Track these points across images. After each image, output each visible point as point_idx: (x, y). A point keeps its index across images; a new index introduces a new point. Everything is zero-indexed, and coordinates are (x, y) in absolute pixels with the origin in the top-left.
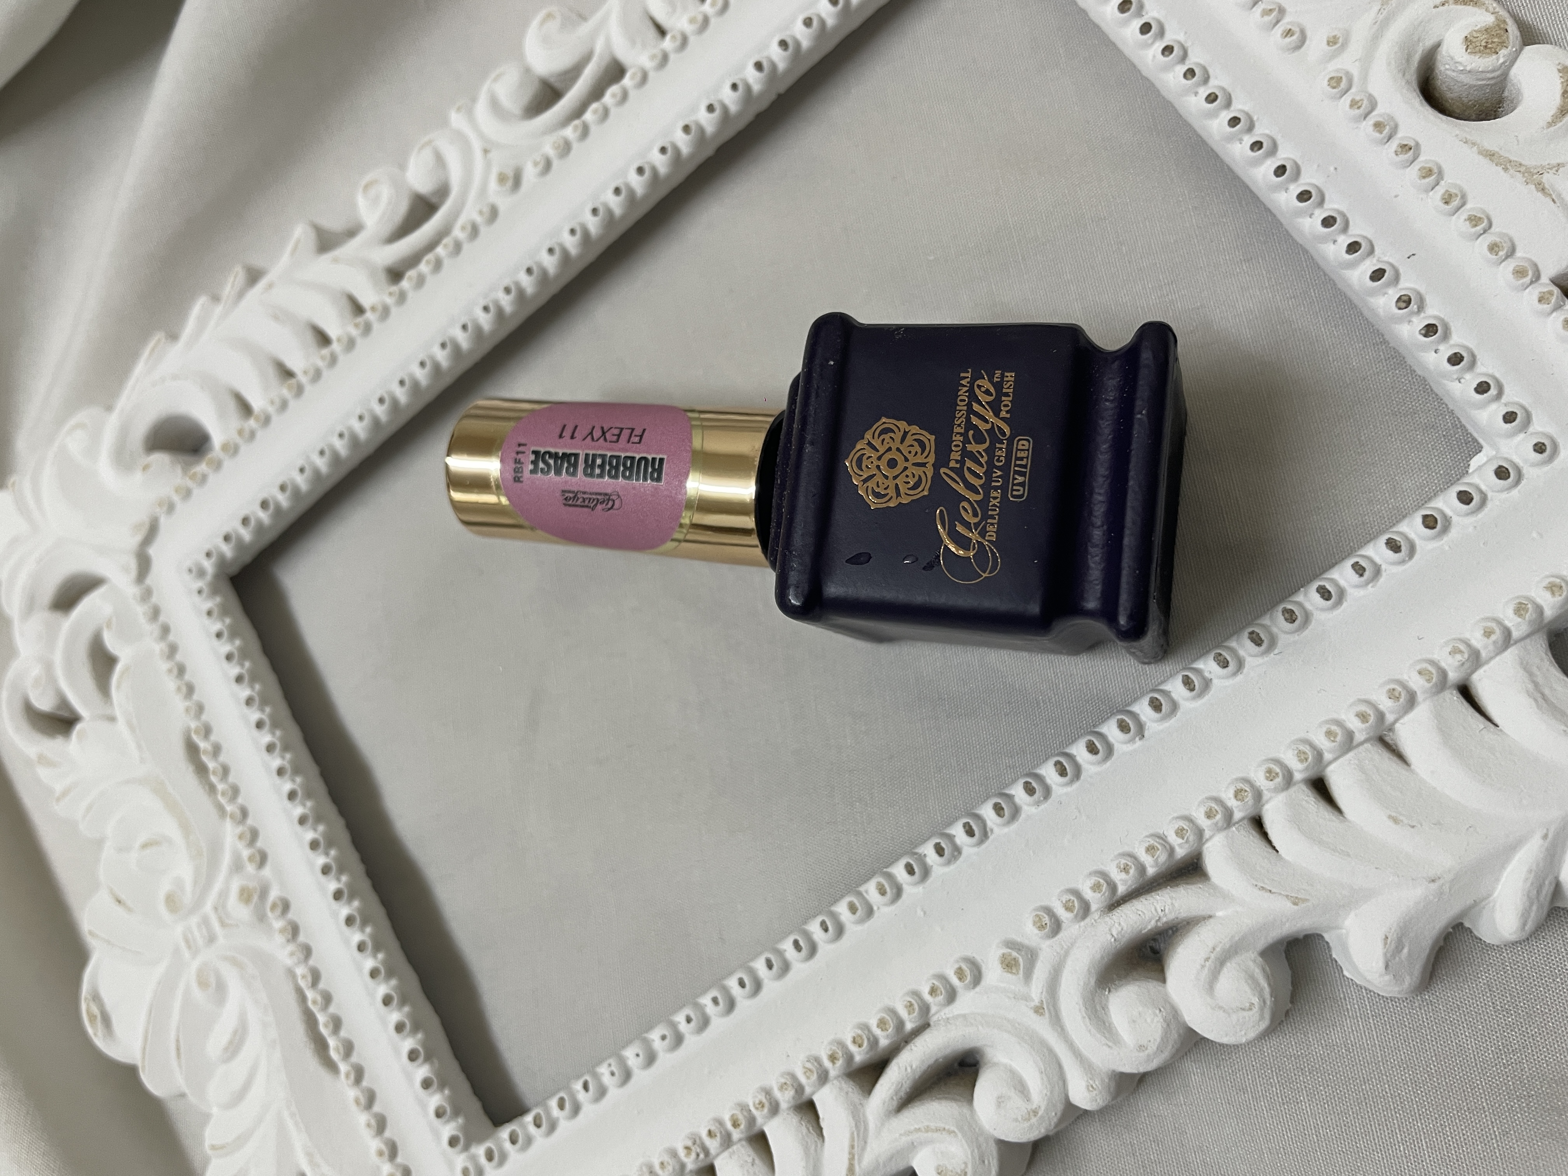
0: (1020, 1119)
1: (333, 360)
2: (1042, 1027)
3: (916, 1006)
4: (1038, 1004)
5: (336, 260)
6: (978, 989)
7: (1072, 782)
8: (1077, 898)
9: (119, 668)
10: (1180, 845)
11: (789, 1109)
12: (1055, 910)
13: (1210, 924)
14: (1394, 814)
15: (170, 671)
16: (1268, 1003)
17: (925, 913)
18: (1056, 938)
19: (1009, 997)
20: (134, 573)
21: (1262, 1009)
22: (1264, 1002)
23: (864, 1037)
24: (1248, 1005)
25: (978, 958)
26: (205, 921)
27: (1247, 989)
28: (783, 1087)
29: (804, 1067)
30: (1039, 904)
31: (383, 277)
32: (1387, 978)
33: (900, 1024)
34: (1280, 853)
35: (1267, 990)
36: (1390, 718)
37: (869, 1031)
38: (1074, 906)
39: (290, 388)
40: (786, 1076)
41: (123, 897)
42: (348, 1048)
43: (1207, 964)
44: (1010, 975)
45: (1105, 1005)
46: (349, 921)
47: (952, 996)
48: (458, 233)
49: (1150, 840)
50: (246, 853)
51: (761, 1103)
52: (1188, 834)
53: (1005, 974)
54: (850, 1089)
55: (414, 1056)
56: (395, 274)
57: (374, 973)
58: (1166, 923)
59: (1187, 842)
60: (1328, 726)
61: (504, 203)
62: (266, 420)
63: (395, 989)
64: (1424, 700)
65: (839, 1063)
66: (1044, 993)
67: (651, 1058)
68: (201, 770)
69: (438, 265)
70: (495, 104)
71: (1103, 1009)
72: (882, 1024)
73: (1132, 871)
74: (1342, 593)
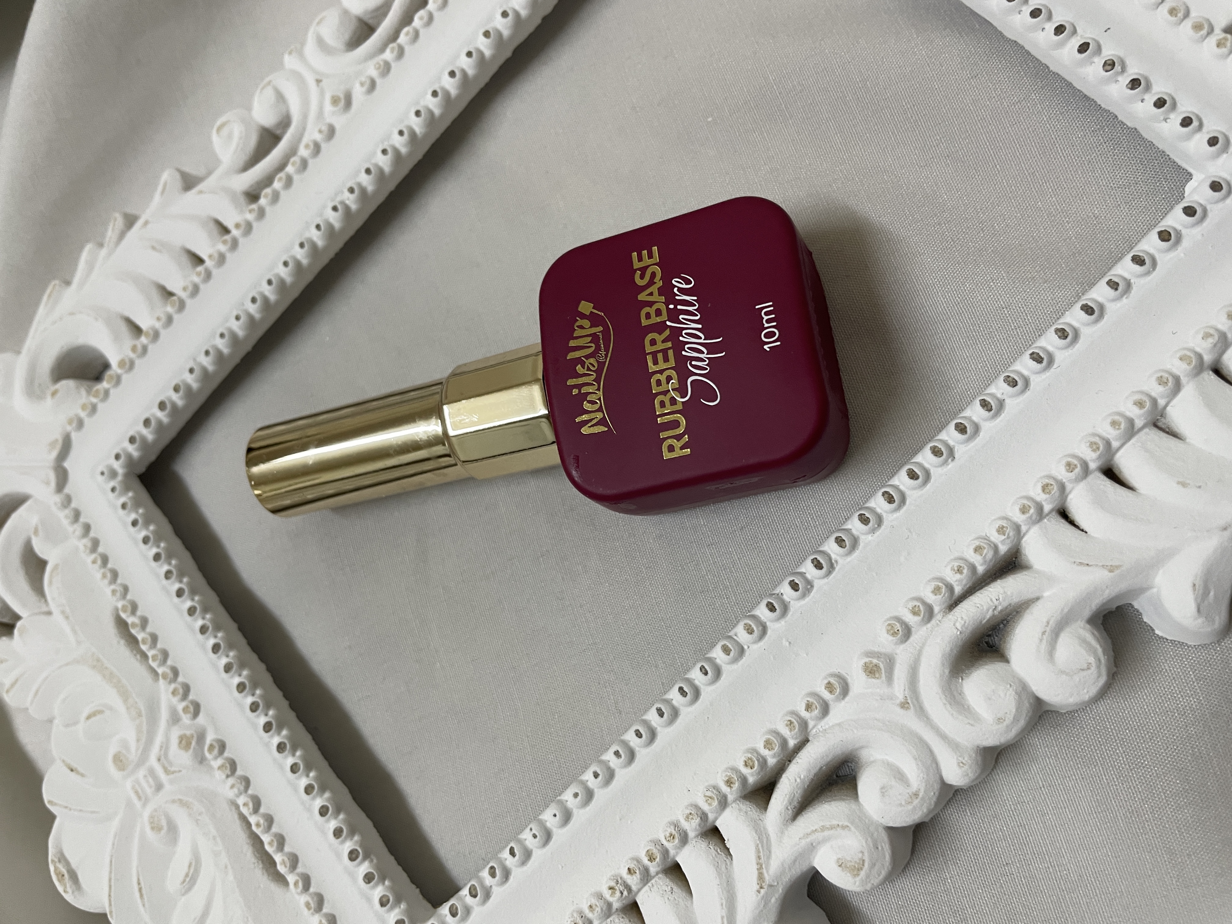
0: (903, 803)
1: (208, 275)
2: (910, 720)
3: (796, 723)
4: (903, 700)
5: (201, 192)
6: (847, 699)
7: (899, 507)
8: (922, 604)
9: (49, 568)
10: (1003, 542)
11: (697, 836)
12: (903, 618)
13: (1039, 604)
14: (1181, 480)
15: (94, 562)
16: (1103, 661)
17: (790, 643)
18: (908, 642)
19: (877, 700)
20: (53, 484)
21: (1098, 667)
22: (1099, 660)
23: (755, 759)
24: (1085, 666)
25: (843, 673)
26: (152, 772)
27: (1083, 652)
28: (688, 818)
29: (705, 796)
30: (888, 616)
31: (242, 200)
32: (1200, 621)
33: (784, 742)
34: (1089, 533)
35: (1100, 650)
36: (1162, 402)
37: (758, 753)
38: (920, 610)
39: (173, 306)
40: (689, 808)
41: (74, 765)
42: (294, 861)
43: (1045, 637)
44: (873, 680)
45: (961, 691)
46: (281, 748)
47: (825, 709)
48: (303, 152)
49: (975, 542)
50: (180, 706)
51: (671, 835)
52: (1008, 530)
53: (870, 680)
54: (747, 807)
55: (354, 856)
56: (253, 196)
57: (308, 790)
58: (1001, 611)
59: (1008, 538)
60: (1111, 417)
61: (339, 122)
62: (156, 335)
63: (328, 800)
64: (1188, 383)
65: (736, 786)
66: (907, 689)
67: (567, 816)
68: (132, 641)
69: (289, 182)
70: (320, 42)
71: (960, 695)
72: (768, 744)
73: (965, 571)
74: (1102, 307)
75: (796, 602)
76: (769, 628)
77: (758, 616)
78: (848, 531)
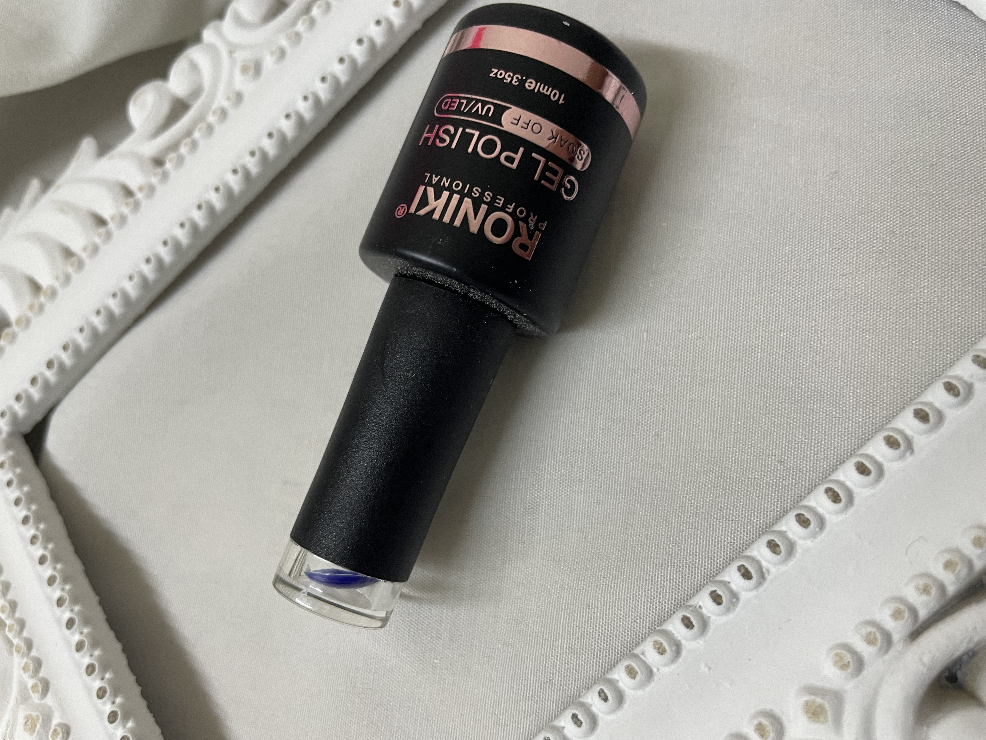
1: (109, 236)
5: (112, 158)
7: (846, 508)
8: (878, 630)
10: (979, 557)
12: (854, 647)
18: (860, 678)
25: (777, 711)
30: (834, 642)
31: (149, 165)
38: (874, 638)
39: (72, 265)
44: (817, 724)
48: (210, 118)
50: (30, 683)
53: (811, 724)
56: (158, 162)
61: (247, 88)
62: (53, 293)
73: (933, 591)
75: (718, 618)
76: (683, 648)
77: (671, 632)
78: (782, 534)
